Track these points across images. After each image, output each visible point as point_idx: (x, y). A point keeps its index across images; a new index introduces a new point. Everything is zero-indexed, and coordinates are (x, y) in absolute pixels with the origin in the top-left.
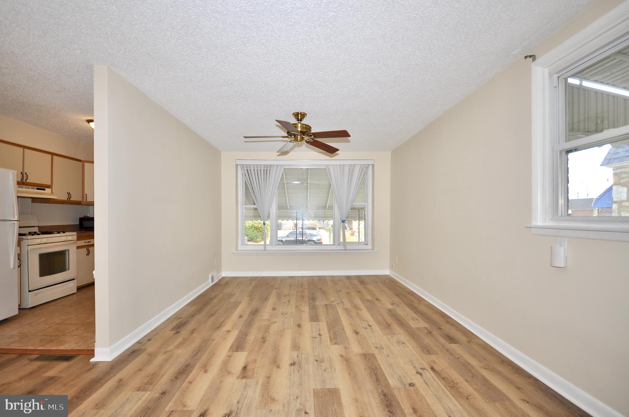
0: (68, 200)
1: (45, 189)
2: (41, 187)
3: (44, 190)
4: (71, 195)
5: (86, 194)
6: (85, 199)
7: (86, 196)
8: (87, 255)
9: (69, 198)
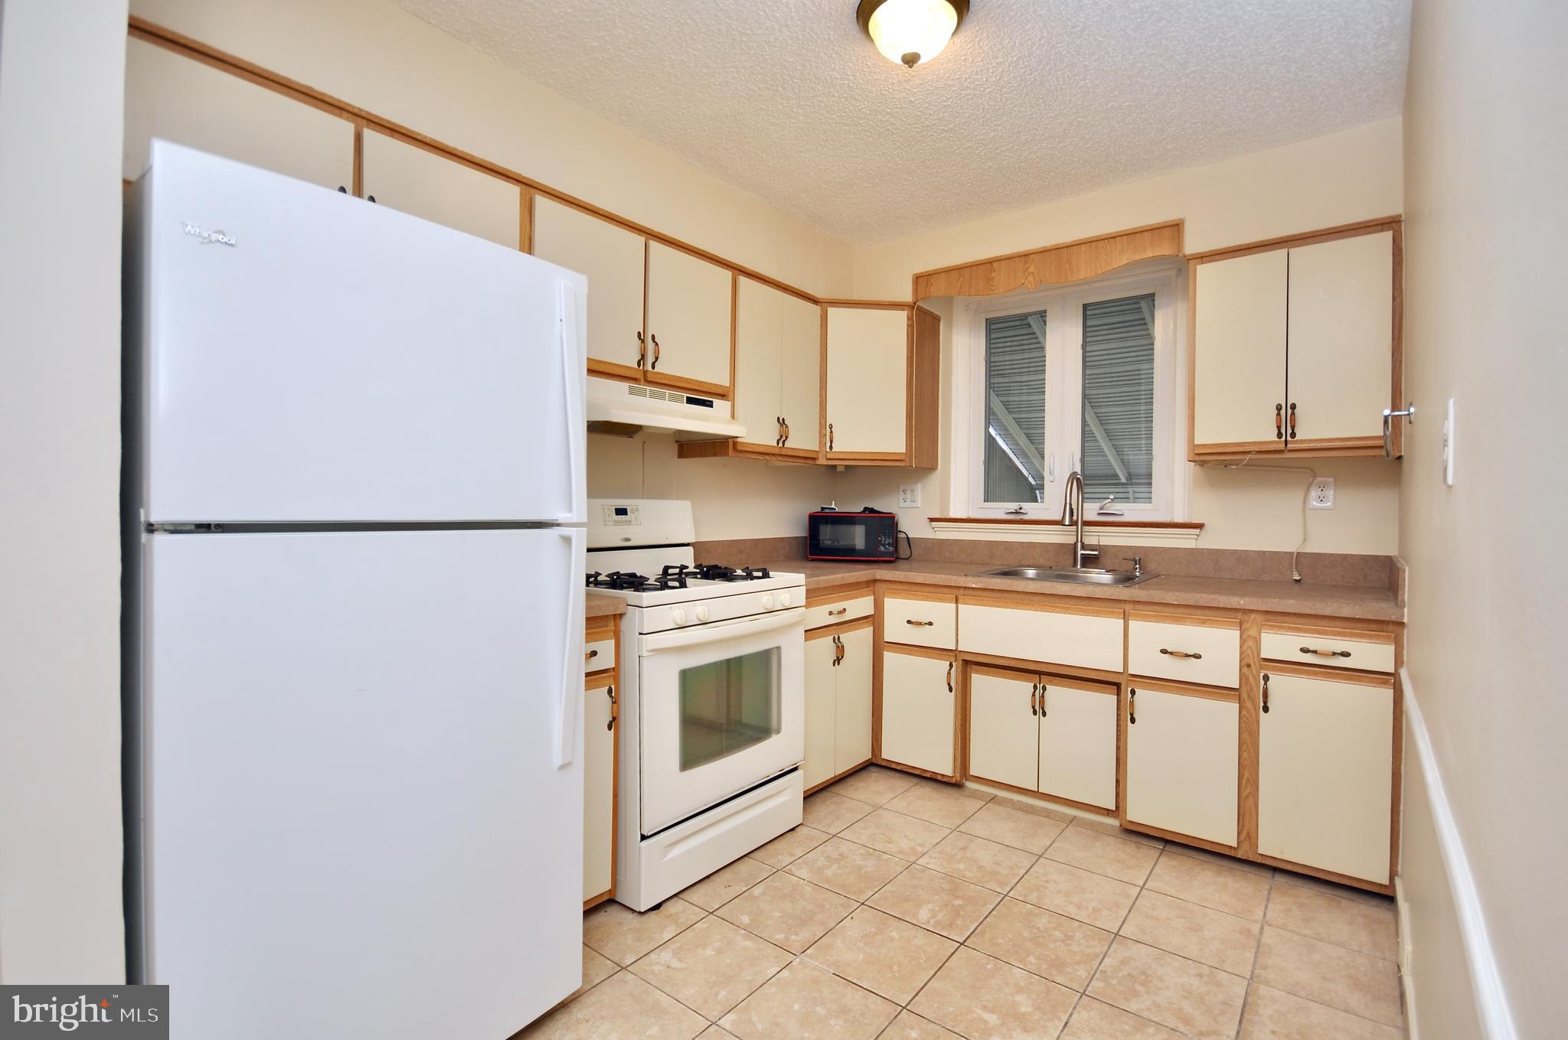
0: (781, 445)
1: (712, 402)
2: (701, 395)
3: (710, 404)
4: (787, 427)
5: (831, 427)
6: (828, 445)
7: (831, 432)
8: (834, 665)
9: (782, 436)
